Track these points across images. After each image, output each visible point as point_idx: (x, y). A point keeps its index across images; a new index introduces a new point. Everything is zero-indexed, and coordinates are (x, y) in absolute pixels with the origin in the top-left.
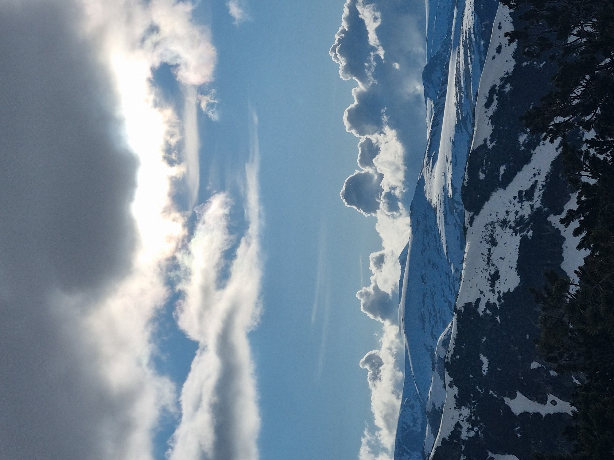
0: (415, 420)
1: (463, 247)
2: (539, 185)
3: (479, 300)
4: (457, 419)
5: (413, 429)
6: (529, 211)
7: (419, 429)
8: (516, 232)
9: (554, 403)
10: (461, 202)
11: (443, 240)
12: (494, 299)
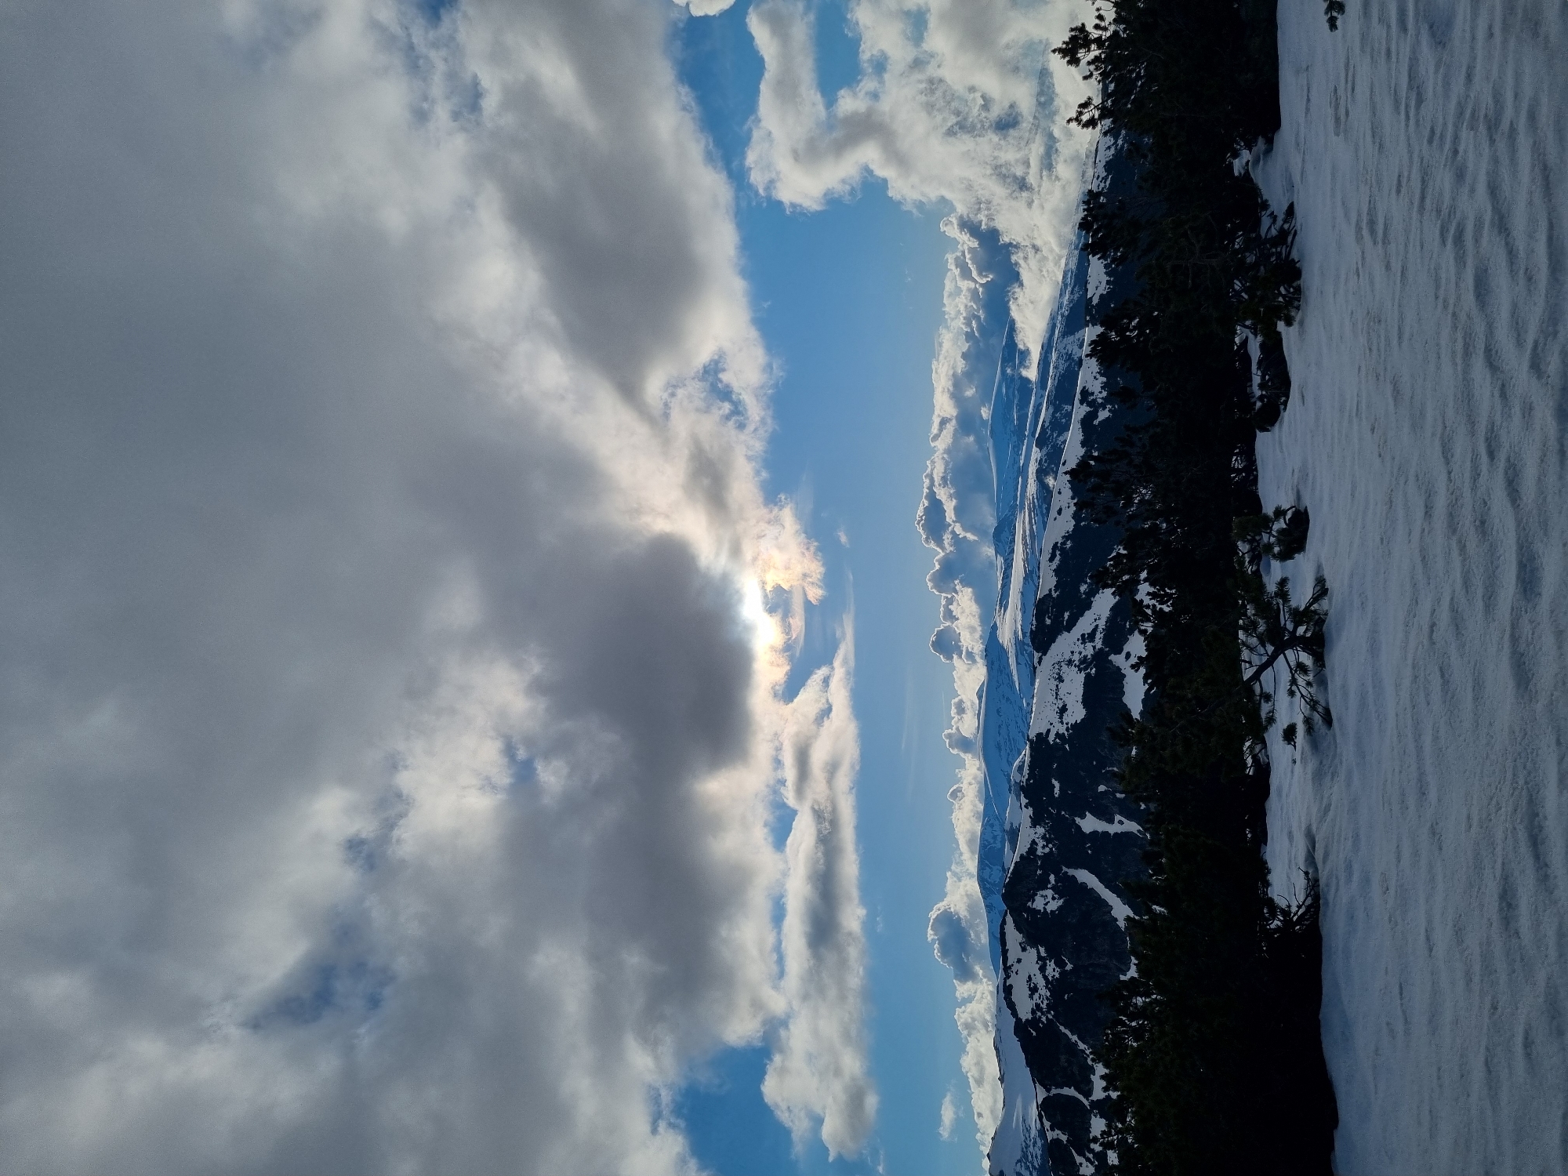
0: (995, 837)
1: (1033, 684)
2: (1100, 629)
3: (1049, 731)
4: (1033, 837)
5: (993, 845)
6: (1092, 652)
7: (999, 845)
8: (1080, 670)
9: (1121, 822)
10: (1030, 644)
11: (1016, 678)
12: (1062, 730)
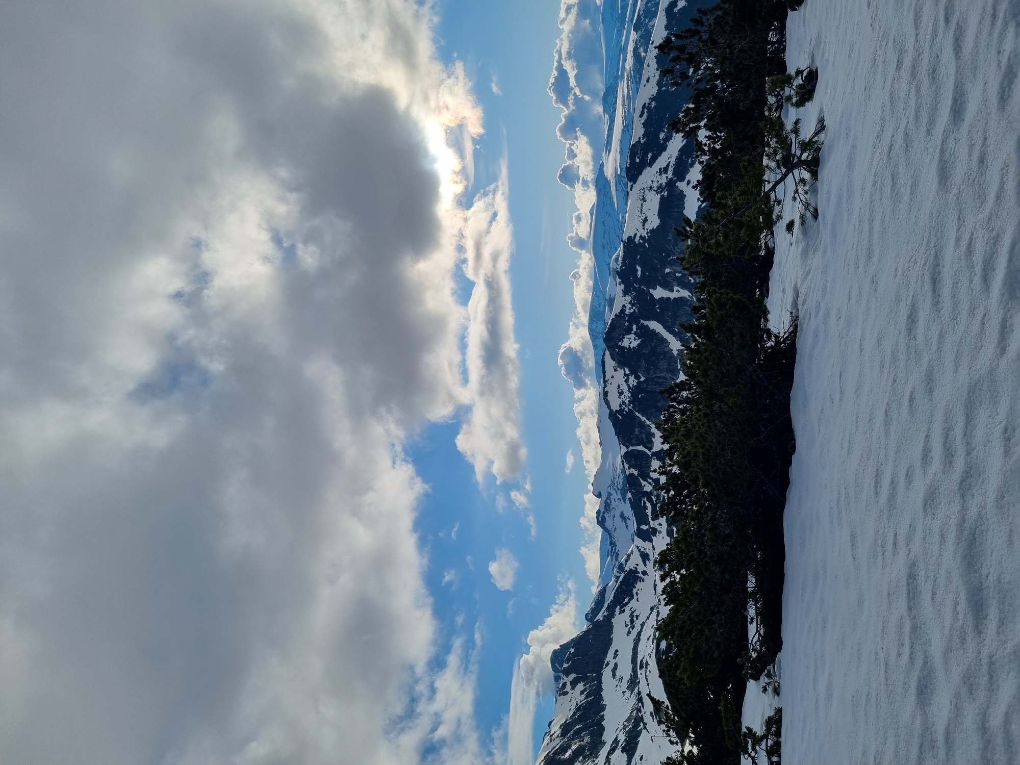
0: (600, 304)
1: (626, 204)
2: (671, 164)
3: (636, 234)
4: (623, 303)
5: (599, 309)
6: (666, 181)
7: (602, 309)
8: (657, 193)
9: (678, 291)
10: (626, 177)
11: (615, 200)
12: (644, 233)
